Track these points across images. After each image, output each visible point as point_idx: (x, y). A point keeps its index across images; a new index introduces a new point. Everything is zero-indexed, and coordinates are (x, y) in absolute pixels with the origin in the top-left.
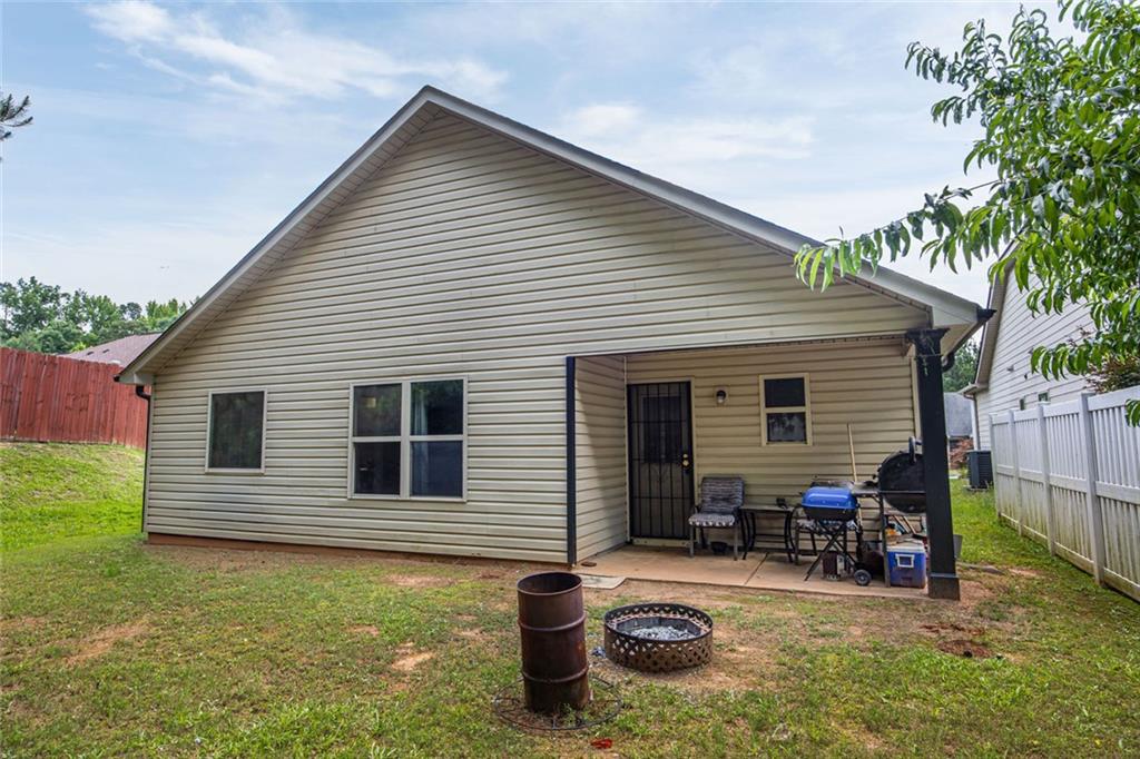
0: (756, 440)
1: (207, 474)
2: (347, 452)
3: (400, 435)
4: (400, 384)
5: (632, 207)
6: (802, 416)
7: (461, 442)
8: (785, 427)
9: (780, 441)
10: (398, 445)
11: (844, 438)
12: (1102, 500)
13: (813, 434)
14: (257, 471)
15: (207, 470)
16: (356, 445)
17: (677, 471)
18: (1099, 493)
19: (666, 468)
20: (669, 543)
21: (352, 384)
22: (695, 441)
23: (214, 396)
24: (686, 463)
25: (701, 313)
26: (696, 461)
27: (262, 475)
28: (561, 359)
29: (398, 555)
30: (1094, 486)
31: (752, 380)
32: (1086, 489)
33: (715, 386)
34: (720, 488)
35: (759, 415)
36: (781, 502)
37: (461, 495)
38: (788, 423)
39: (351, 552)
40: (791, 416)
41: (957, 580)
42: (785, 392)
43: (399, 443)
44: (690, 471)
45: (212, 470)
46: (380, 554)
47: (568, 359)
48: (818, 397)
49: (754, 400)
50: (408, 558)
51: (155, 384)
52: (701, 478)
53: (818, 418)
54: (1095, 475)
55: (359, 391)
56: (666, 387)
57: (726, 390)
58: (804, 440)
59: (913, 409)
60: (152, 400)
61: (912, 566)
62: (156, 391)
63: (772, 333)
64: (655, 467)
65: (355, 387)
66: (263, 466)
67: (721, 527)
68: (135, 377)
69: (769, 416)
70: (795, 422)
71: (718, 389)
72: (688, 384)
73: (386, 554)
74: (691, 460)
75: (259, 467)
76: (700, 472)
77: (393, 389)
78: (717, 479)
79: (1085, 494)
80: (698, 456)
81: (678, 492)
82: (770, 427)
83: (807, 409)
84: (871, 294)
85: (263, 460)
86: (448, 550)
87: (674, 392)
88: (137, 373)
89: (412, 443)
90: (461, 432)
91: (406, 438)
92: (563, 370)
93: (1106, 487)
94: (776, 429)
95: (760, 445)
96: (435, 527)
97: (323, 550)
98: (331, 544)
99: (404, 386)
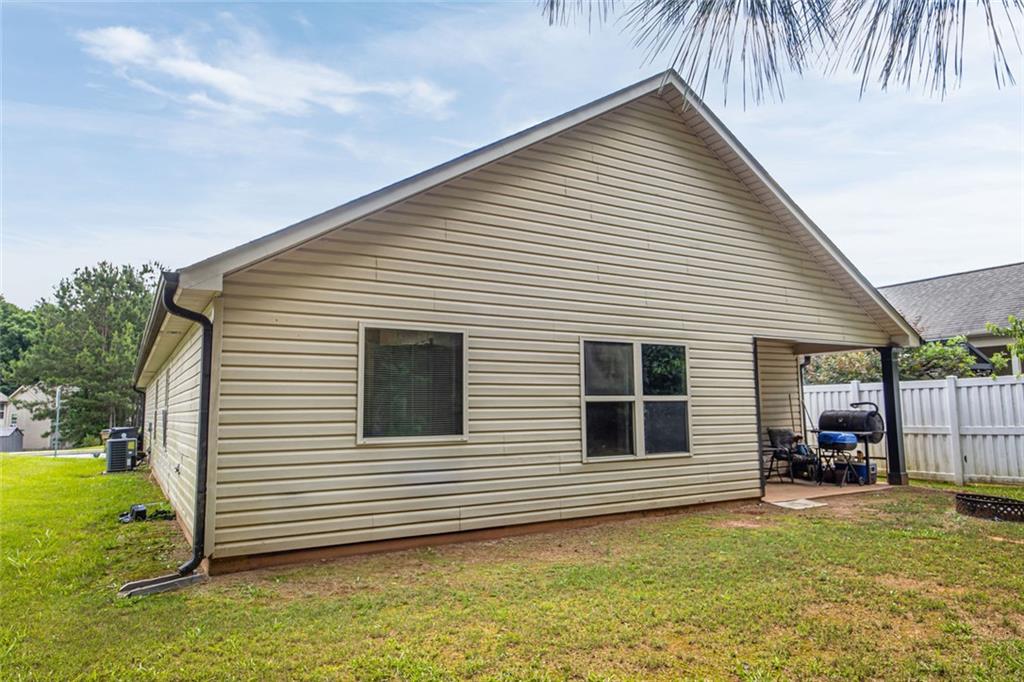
1: (360, 447)
2: (580, 412)
3: (633, 394)
4: (631, 344)
7: (686, 402)
10: (631, 404)
15: (361, 441)
16: (588, 405)
21: (582, 338)
27: (465, 443)
28: (749, 339)
37: (688, 450)
39: (587, 521)
43: (633, 403)
46: (619, 517)
47: (754, 339)
50: (645, 517)
51: (222, 295)
55: (591, 346)
60: (218, 327)
62: (224, 309)
65: (585, 342)
66: (466, 429)
75: (461, 433)
77: (625, 348)
85: (466, 425)
86: (680, 501)
89: (646, 403)
90: (686, 393)
91: (639, 399)
92: (750, 348)
96: (668, 482)
97: (553, 525)
98: (564, 517)
99: (635, 346)
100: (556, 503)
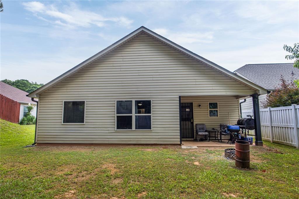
0: (207, 116)
1: (62, 125)
2: (115, 118)
3: (132, 114)
4: (132, 101)
5: (195, 63)
6: (217, 111)
7: (150, 116)
8: (213, 113)
9: (212, 116)
11: (228, 115)
12: (273, 127)
13: (219, 115)
14: (83, 124)
15: (62, 123)
16: (117, 116)
17: (190, 123)
18: (272, 126)
19: (187, 122)
20: (188, 139)
21: (116, 100)
22: (194, 116)
23: (65, 102)
24: (192, 121)
25: (211, 88)
26: (194, 120)
27: (84, 125)
29: (132, 145)
30: (271, 124)
31: (207, 103)
32: (270, 125)
33: (198, 104)
34: (201, 126)
35: (208, 110)
36: (213, 129)
37: (151, 129)
38: (214, 112)
39: (116, 145)
40: (214, 111)
41: (262, 142)
42: (214, 105)
43: (132, 116)
44: (192, 123)
45: (64, 124)
46: (126, 145)
47: (179, 96)
48: (220, 107)
49: (207, 107)
50: (134, 145)
51: (40, 98)
52: (195, 124)
53: (220, 111)
54: (271, 122)
55: (119, 102)
56: (187, 104)
57: (201, 105)
58: (217, 116)
59: (239, 110)
60: (39, 103)
61: (251, 140)
62: (40, 100)
63: (226, 93)
64: (184, 122)
65: (117, 101)
67: (203, 135)
68: (35, 95)
69: (210, 111)
70: (216, 112)
71: (199, 105)
72: (192, 103)
73: (128, 145)
74: (193, 120)
75: (84, 122)
76: (195, 123)
77: (129, 102)
78: (200, 124)
79: (269, 126)
80: (195, 119)
81: (190, 127)
82: (210, 113)
83: (218, 109)
84: (245, 87)
85: (85, 121)
86: (147, 143)
87: (189, 105)
88: (36, 94)
90: (150, 113)
91: (134, 115)
92: (178, 99)
93: (274, 124)
94: (211, 114)
95: (208, 117)
96: (143, 137)
97: (107, 145)
98: (109, 143)
99: (133, 101)
100: (107, 140)
